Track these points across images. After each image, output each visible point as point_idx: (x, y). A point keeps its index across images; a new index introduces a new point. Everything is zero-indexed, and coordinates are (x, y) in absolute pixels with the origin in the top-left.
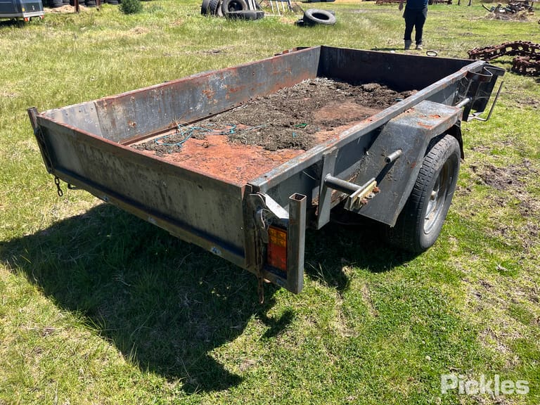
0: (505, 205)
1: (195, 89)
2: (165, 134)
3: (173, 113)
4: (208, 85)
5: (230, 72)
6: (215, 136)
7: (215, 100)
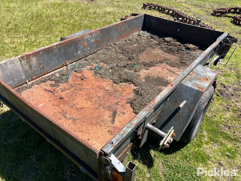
0: (230, 110)
1: (77, 44)
2: (60, 69)
3: (65, 57)
4: (84, 41)
5: (96, 33)
6: (87, 71)
7: (88, 48)
